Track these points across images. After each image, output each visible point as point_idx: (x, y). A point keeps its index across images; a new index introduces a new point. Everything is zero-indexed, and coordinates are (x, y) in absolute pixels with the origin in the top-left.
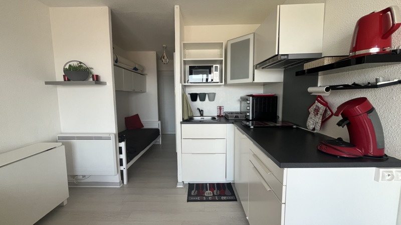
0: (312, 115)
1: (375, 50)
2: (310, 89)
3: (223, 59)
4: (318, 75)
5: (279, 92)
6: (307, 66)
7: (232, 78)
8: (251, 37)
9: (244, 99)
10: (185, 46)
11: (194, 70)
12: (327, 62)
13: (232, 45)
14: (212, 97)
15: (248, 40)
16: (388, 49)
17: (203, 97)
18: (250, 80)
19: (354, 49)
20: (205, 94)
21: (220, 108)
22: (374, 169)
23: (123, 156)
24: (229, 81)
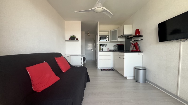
0: (131, 47)
1: (138, 35)
2: (130, 42)
3: (109, 35)
4: (132, 39)
5: (124, 44)
6: (129, 37)
7: (112, 40)
8: (117, 30)
9: (115, 46)
10: (100, 31)
11: (101, 38)
12: (132, 36)
13: (112, 31)
14: (106, 45)
15: (116, 30)
16: (139, 35)
17: (103, 45)
18: (117, 40)
19: (135, 34)
20: (104, 45)
21: (108, 49)
22: (138, 53)
23: (82, 61)
24: (111, 41)
